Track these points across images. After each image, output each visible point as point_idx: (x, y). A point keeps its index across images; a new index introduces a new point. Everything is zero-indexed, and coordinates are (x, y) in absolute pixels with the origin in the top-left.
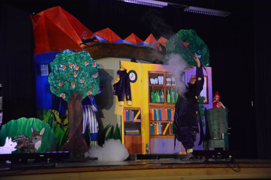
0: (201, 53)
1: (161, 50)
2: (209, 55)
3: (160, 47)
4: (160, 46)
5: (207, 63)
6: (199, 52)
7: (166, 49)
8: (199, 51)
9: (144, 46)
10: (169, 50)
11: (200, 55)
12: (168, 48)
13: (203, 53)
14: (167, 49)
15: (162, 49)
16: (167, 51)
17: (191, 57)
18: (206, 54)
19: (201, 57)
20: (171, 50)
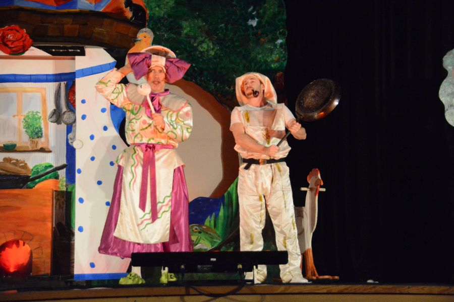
0: (258, 13)
1: (129, 14)
2: (285, 17)
3: (128, 8)
4: (126, 7)
5: (277, 39)
6: (253, 11)
7: (144, 12)
8: (250, 10)
9: (77, 10)
10: (154, 14)
11: (256, 20)
12: (151, 9)
13: (264, 13)
14: (148, 12)
15: (133, 14)
16: (148, 18)
17: (226, 26)
18: (275, 15)
19: (259, 23)
20: (163, 12)
